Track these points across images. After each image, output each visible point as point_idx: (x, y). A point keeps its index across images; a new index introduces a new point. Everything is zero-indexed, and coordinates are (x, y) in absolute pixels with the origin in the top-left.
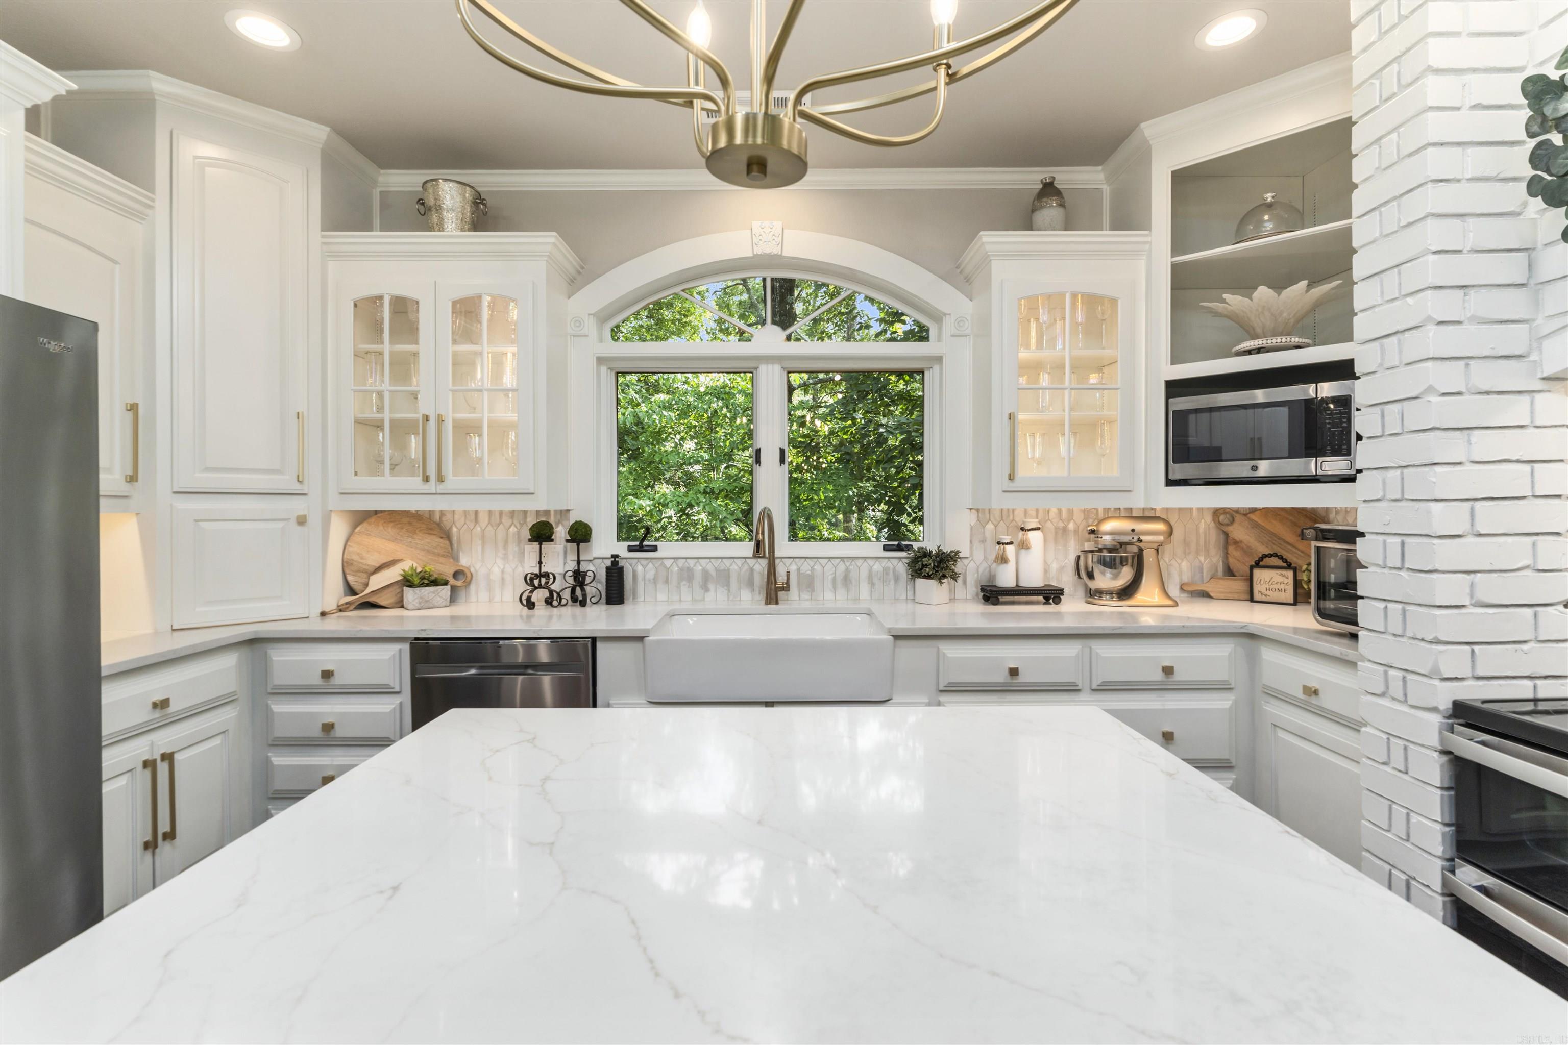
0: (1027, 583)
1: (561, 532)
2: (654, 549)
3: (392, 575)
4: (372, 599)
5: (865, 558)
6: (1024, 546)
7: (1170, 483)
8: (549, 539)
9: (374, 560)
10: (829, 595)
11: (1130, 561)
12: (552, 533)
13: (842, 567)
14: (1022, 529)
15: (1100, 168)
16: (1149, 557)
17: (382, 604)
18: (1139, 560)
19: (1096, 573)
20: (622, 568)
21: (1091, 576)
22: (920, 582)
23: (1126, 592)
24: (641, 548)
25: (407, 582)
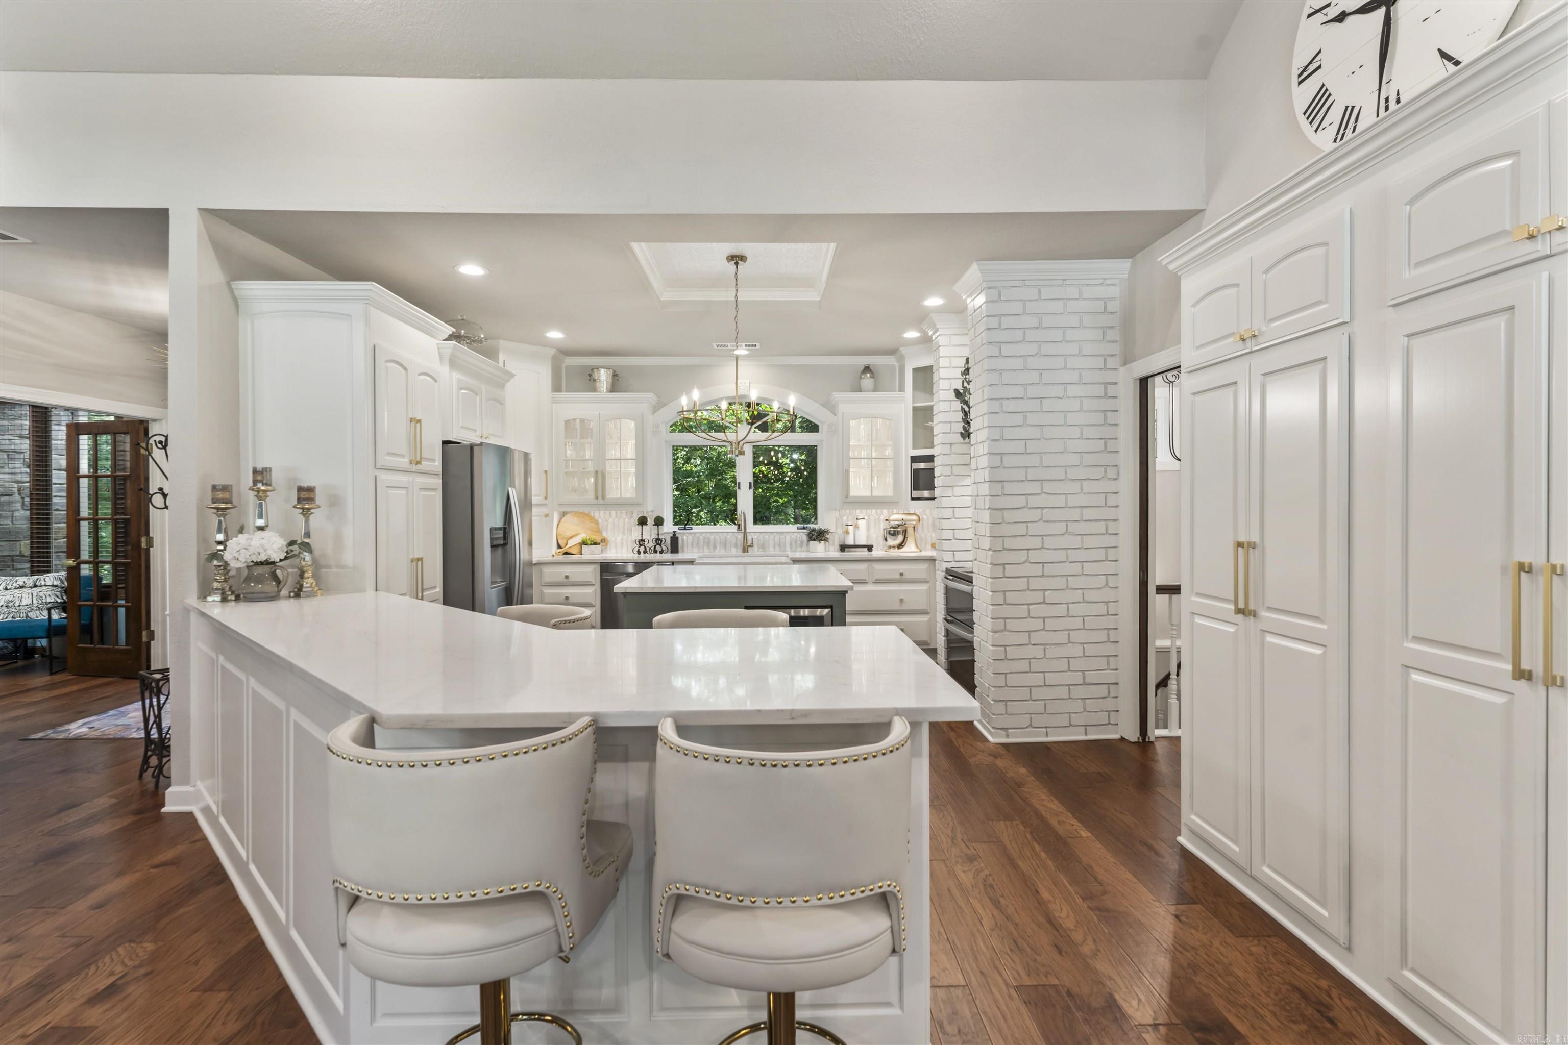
0: (859, 543)
1: (650, 521)
2: (691, 529)
3: (578, 539)
4: (568, 551)
5: (788, 533)
6: (857, 527)
7: (913, 499)
8: (646, 524)
9: (569, 534)
10: (772, 549)
11: (902, 532)
12: (647, 521)
13: (777, 537)
14: (857, 519)
15: (892, 356)
16: (910, 531)
17: (573, 552)
18: (905, 532)
19: (888, 539)
20: (678, 537)
21: (886, 540)
22: (811, 542)
23: (900, 546)
24: (685, 529)
25: (584, 543)
